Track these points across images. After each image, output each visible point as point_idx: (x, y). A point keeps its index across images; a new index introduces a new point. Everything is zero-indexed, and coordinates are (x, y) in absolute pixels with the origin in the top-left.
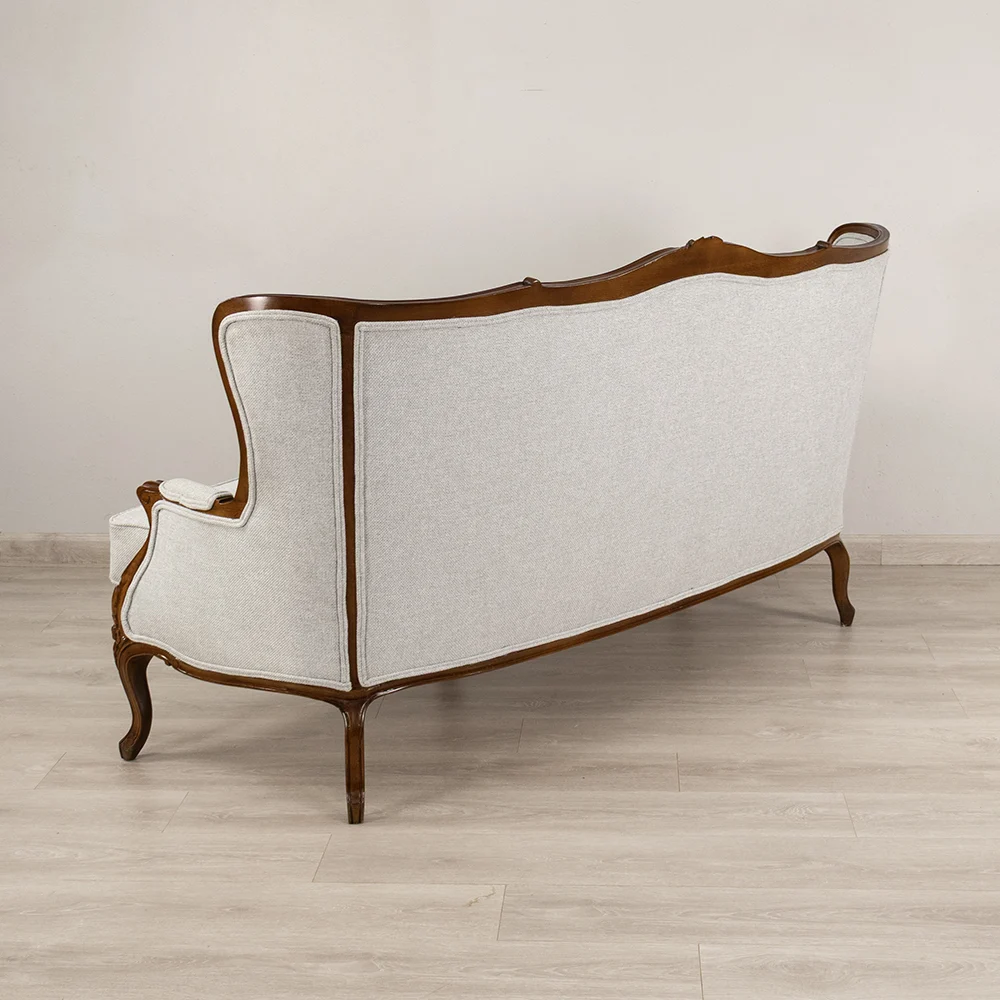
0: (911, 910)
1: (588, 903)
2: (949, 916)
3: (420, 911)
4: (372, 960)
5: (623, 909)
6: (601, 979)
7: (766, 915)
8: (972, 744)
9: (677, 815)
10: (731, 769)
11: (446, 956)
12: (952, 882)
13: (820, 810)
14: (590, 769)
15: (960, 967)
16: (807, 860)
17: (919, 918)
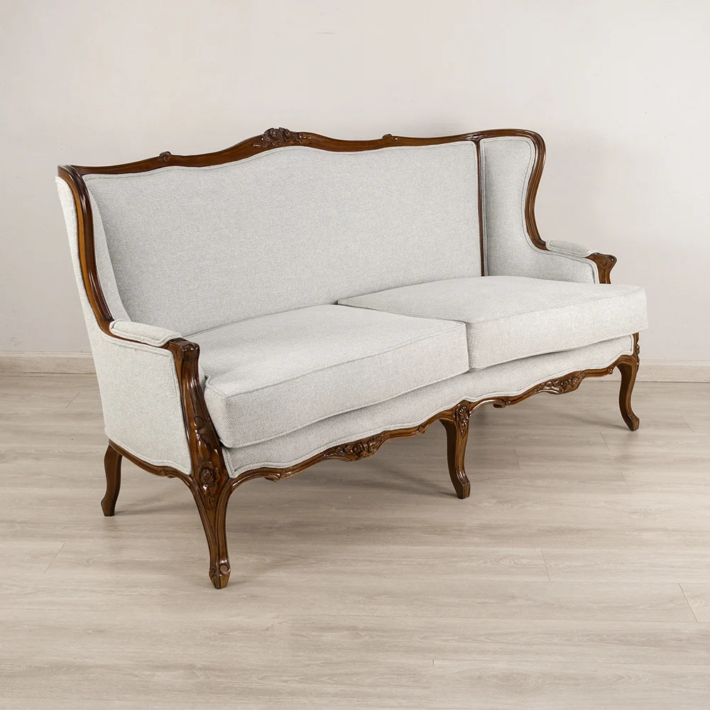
0: (588, 635)
1: (354, 628)
2: (615, 640)
3: (232, 634)
4: (194, 670)
5: (379, 634)
6: (362, 686)
7: (482, 638)
8: (634, 513)
9: (420, 564)
10: (461, 531)
11: (249, 667)
12: (618, 615)
13: (525, 561)
14: (358, 529)
15: (622, 678)
16: (513, 598)
17: (593, 641)
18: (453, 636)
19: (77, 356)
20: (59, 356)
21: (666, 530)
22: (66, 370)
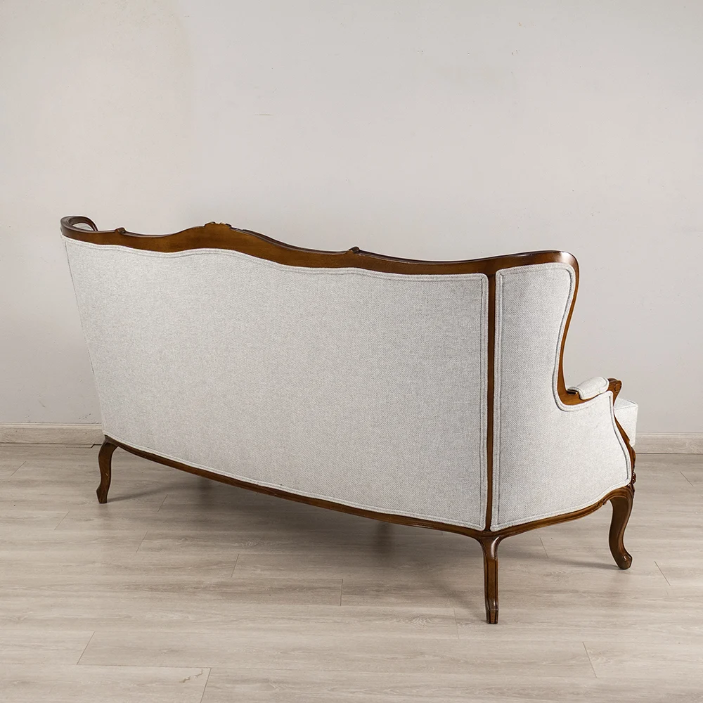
0: (489, 689)
2: (515, 693)
7: (388, 691)
8: (547, 575)
9: (336, 622)
10: (378, 591)
12: (521, 670)
14: (280, 589)
16: (422, 654)
17: (493, 694)
18: (361, 689)
19: (25, 426)
20: (7, 426)
21: (577, 592)
22: (14, 440)
